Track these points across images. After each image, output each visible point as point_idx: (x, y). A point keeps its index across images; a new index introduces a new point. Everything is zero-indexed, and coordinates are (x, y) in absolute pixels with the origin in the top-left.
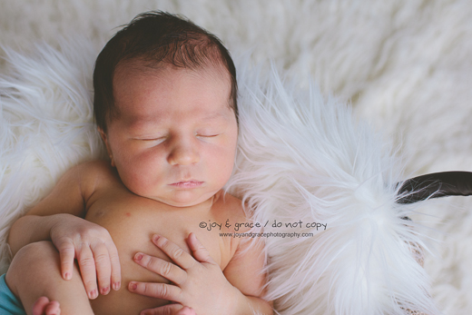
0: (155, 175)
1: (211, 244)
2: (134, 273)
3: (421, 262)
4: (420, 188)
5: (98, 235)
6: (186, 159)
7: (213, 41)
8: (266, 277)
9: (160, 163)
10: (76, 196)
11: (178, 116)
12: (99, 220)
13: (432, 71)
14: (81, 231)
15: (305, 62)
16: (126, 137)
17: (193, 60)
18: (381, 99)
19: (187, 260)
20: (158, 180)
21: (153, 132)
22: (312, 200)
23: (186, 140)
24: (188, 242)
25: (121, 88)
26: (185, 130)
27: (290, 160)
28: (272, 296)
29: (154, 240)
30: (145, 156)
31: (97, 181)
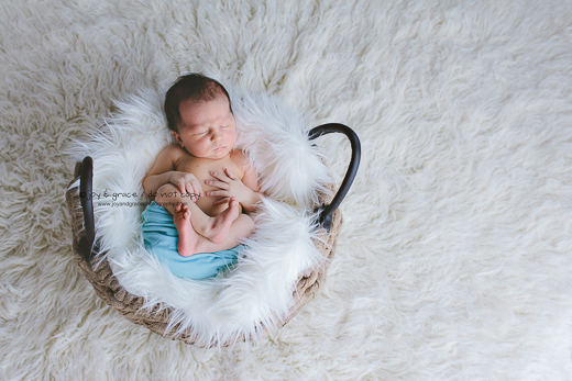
0: (206, 148)
1: (234, 171)
2: (207, 188)
3: (324, 163)
4: (316, 132)
5: (190, 176)
6: (219, 139)
7: (217, 84)
8: (259, 182)
9: (208, 141)
10: (170, 163)
11: (212, 121)
12: (185, 170)
13: (324, 54)
14: (183, 176)
15: (250, 61)
16: (190, 134)
17: (213, 96)
18: (297, 78)
19: (227, 179)
20: (208, 149)
21: (203, 130)
22: (273, 145)
23: (217, 131)
24: (225, 172)
25: (184, 115)
26: (216, 127)
27: (260, 130)
28: (263, 190)
29: (211, 174)
30: (201, 140)
31: (177, 155)
